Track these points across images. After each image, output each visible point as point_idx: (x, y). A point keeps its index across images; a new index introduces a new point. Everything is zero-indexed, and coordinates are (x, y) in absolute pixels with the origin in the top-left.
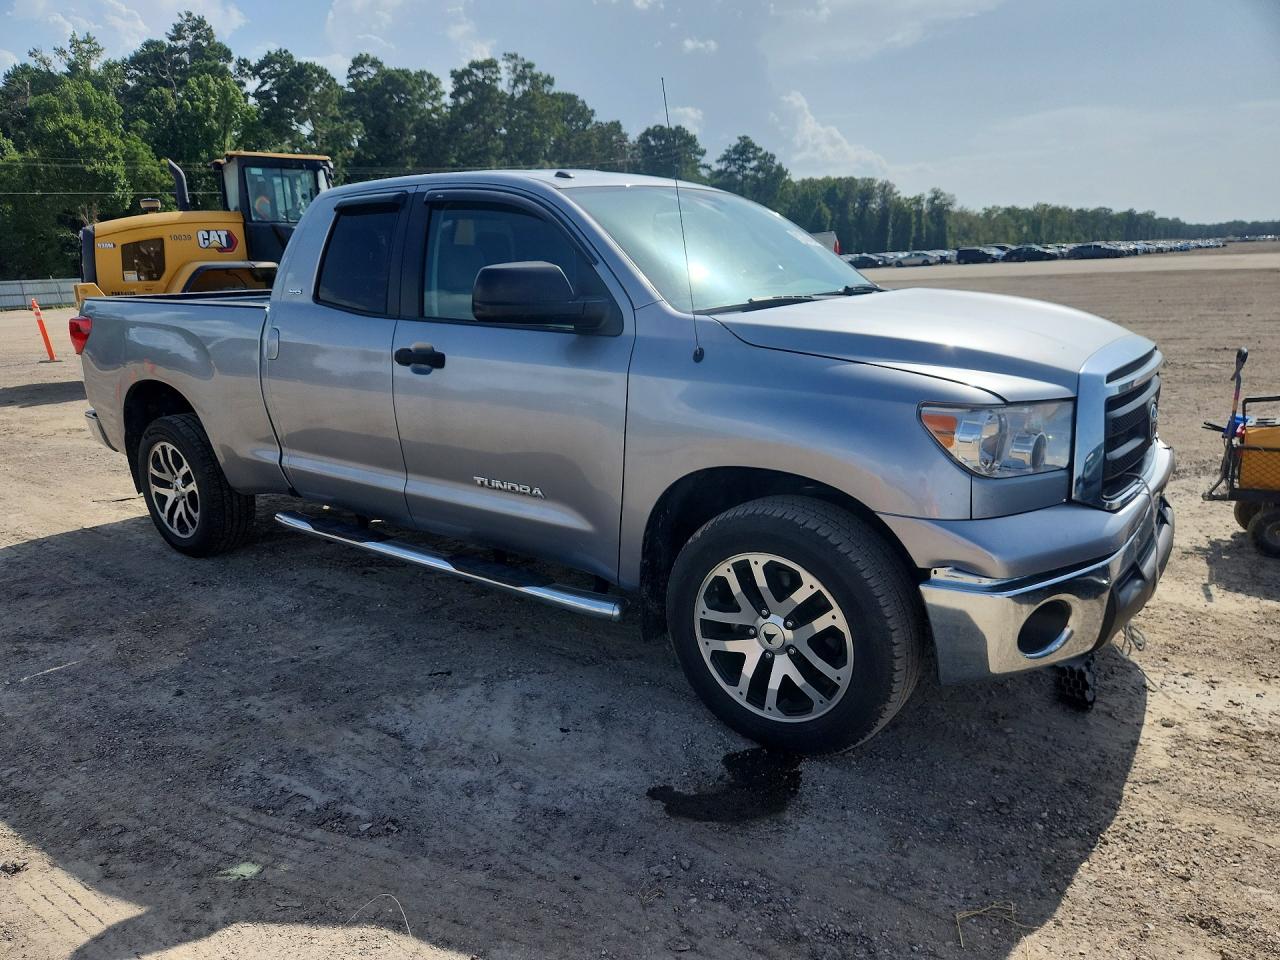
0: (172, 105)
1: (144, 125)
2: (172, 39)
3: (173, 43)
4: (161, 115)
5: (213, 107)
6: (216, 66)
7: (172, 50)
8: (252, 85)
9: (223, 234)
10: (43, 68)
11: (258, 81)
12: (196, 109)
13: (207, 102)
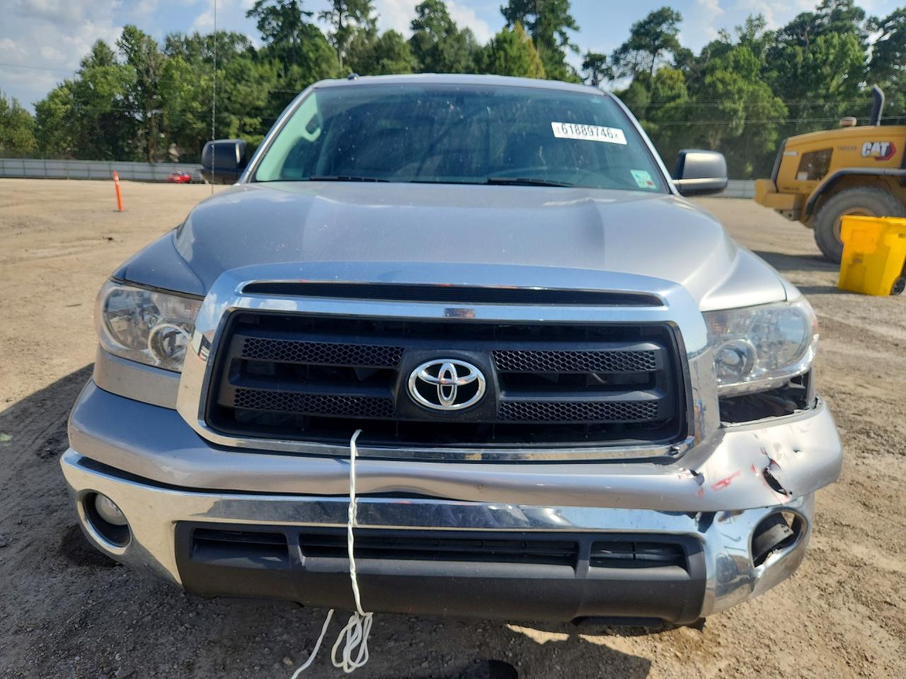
0: (800, 59)
1: (775, 74)
2: (820, 9)
3: (819, 12)
4: (789, 66)
5: (831, 57)
6: (845, 25)
7: (818, 17)
8: (873, 38)
9: (885, 146)
10: (724, 41)
11: (881, 32)
12: (815, 59)
13: (827, 54)
